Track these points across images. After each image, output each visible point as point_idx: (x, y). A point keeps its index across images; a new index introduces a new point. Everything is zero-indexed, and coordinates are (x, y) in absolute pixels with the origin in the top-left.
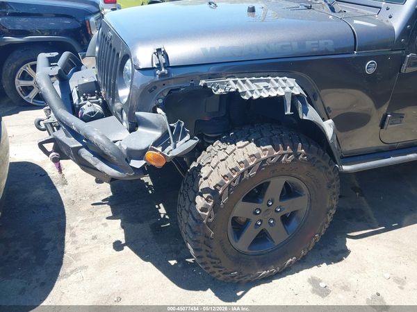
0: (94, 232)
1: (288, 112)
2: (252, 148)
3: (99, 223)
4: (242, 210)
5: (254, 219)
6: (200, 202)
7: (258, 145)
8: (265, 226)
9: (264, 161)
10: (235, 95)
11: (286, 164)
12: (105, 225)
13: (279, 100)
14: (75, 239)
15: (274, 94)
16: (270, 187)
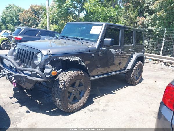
0: (18, 111)
1: (79, 63)
2: (72, 72)
3: (19, 109)
4: (71, 89)
5: (73, 92)
6: (61, 86)
7: (73, 72)
8: (75, 95)
9: (75, 75)
10: (68, 60)
11: (80, 76)
12: (21, 109)
13: (77, 61)
14: (12, 114)
15: (76, 59)
16: (76, 83)
